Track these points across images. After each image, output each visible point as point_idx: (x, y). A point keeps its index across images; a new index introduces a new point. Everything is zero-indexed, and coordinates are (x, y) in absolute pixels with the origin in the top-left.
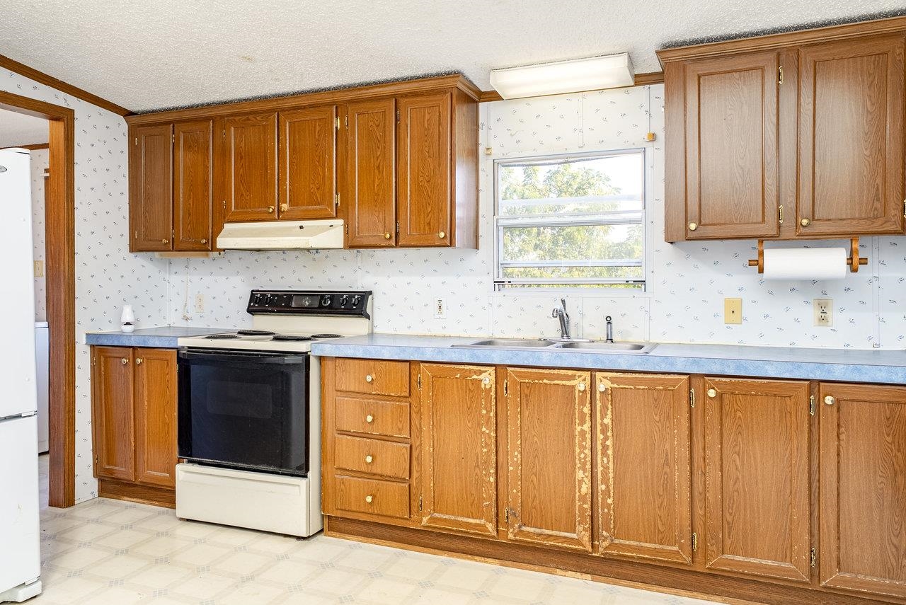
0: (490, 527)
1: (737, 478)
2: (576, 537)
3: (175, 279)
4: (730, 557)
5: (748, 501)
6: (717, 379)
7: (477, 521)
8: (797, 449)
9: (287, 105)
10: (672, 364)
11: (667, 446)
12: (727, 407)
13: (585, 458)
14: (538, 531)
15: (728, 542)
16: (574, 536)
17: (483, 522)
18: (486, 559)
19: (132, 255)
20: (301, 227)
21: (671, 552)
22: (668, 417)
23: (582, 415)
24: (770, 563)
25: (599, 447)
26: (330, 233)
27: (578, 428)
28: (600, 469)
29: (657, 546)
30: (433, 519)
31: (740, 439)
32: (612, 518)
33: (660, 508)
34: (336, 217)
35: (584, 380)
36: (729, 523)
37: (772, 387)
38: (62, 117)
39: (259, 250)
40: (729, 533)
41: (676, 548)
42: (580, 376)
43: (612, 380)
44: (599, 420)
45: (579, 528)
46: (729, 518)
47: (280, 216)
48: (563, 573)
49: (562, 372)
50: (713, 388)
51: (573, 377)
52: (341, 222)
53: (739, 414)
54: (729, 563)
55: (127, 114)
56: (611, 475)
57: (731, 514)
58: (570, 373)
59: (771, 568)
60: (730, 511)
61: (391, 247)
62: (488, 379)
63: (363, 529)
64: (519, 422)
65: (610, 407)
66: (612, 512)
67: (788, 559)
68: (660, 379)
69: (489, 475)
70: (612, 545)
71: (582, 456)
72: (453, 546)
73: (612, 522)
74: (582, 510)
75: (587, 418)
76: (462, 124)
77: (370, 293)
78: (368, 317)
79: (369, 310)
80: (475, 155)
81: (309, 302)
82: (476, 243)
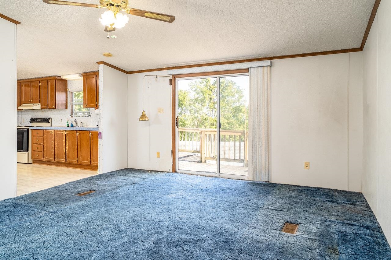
0: (53, 159)
4: (82, 161)
9: (32, 81)
14: (59, 159)
15: (81, 159)
16: (63, 159)
18: (54, 166)
20: (33, 105)
26: (38, 106)
29: (73, 160)
30: (46, 159)
33: (74, 154)
34: (39, 103)
35: (64, 132)
36: (81, 155)
39: (34, 109)
41: (75, 160)
43: (67, 132)
47: (31, 103)
50: (79, 133)
51: (62, 132)
52: (40, 104)
53: (82, 137)
56: (68, 148)
61: (47, 109)
62: (53, 132)
63: (38, 162)
64: (57, 140)
65: (67, 137)
67: (88, 161)
70: (68, 161)
72: (50, 164)
73: (68, 157)
74: (64, 155)
75: (65, 139)
76: (59, 85)
77: (51, 118)
78: (50, 123)
79: (50, 121)
80: (66, 90)
81: (40, 120)
82: (66, 108)
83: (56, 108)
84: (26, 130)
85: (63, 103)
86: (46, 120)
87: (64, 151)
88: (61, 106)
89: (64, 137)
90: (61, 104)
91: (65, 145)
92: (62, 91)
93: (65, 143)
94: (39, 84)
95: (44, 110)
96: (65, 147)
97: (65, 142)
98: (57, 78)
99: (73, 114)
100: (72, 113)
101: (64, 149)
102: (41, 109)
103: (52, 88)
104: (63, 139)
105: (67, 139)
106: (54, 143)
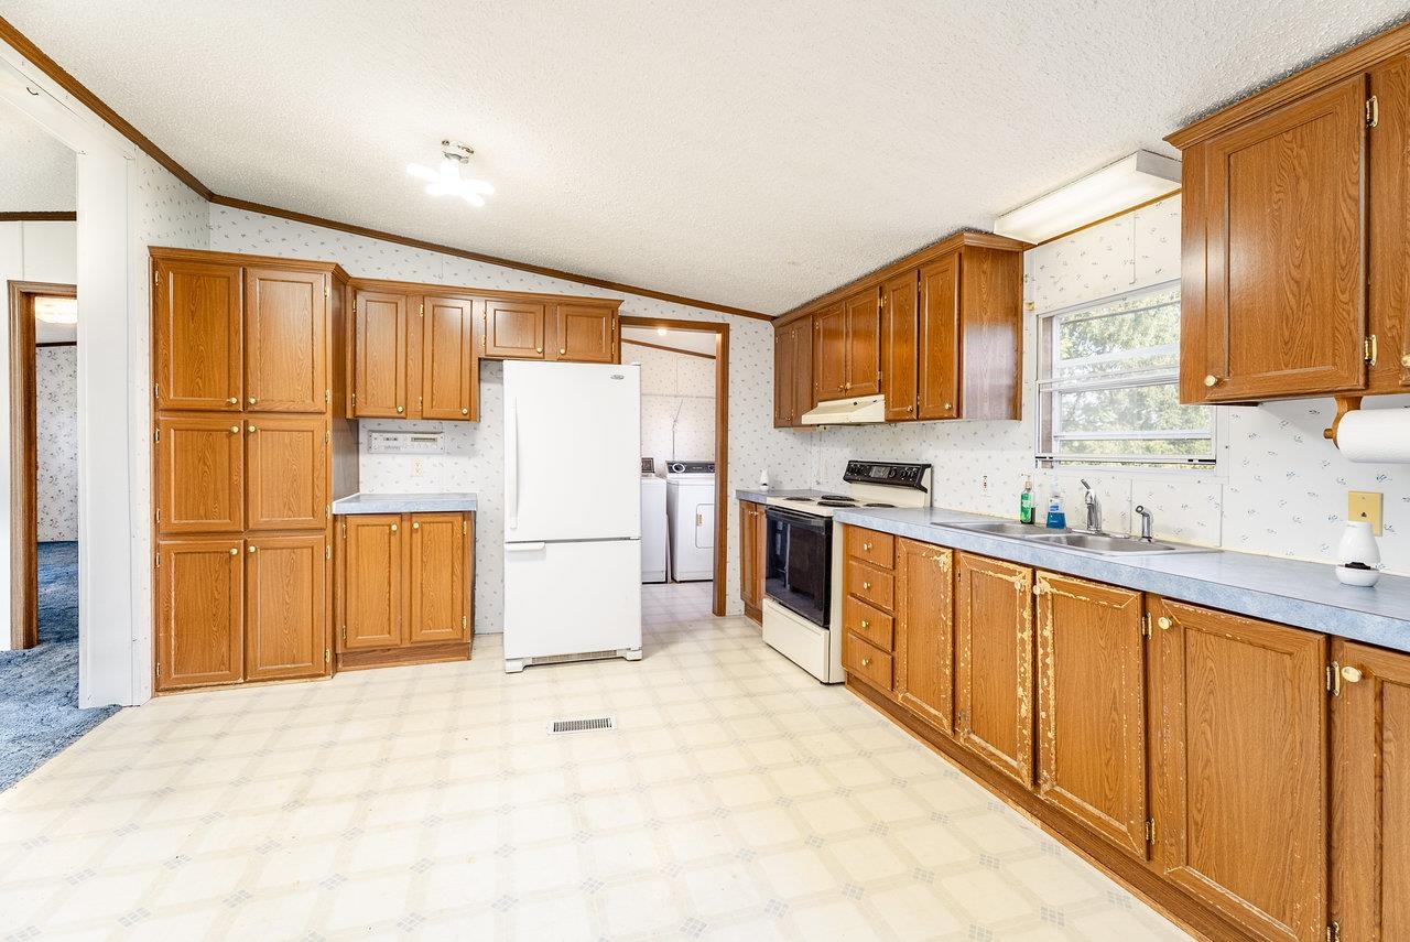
0: (947, 723)
1: (1208, 761)
2: (1015, 766)
3: (815, 449)
4: (1197, 874)
5: (1224, 801)
6: (1177, 605)
7: (936, 713)
8: (1301, 744)
9: (851, 293)
10: (1116, 574)
11: (1115, 685)
12: (1193, 649)
13: (1025, 673)
14: (983, 744)
15: (1195, 852)
16: (1014, 763)
17: (940, 715)
18: (950, 759)
19: (777, 430)
20: (855, 404)
21: (1117, 830)
22: (1116, 644)
23: (1023, 620)
24: (1255, 910)
25: (1040, 665)
26: (872, 408)
27: (1019, 635)
28: (1041, 691)
29: (1103, 816)
30: (907, 699)
31: (1211, 702)
32: (1053, 757)
33: (1107, 765)
34: (880, 393)
35: (1024, 578)
36: (1196, 824)
37: (1258, 632)
38: (723, 329)
39: (859, 425)
40: (1197, 838)
41: (1124, 828)
42: (1020, 573)
43: (1052, 583)
44: (1039, 632)
45: (1020, 757)
46: (1198, 817)
47: (846, 394)
48: (1015, 806)
49: (1005, 565)
50: (1171, 618)
51: (1013, 573)
52: (882, 397)
53: (1210, 664)
54: (1195, 883)
55: (772, 319)
56: (1052, 702)
57: (1199, 811)
58: (1012, 566)
59: (1258, 921)
60: (1199, 805)
61: (913, 420)
62: (945, 559)
63: (868, 692)
64: (969, 614)
65: (1050, 617)
66: (1053, 749)
67: (1288, 920)
68: (1104, 592)
69: (945, 666)
70: (1051, 793)
71: (1022, 670)
73: (1053, 762)
74: (1023, 737)
75: (1028, 625)
76: (980, 283)
77: (929, 466)
78: (925, 490)
79: (925, 482)
80: (1013, 313)
81: (883, 473)
82: (1016, 414)
83: (959, 415)
84: (821, 523)
85: (1001, 386)
86: (908, 476)
87: (1025, 710)
88: (986, 405)
89: (1027, 614)
90: (986, 388)
91: (1028, 666)
92: (994, 320)
93: (1029, 656)
94: (880, 303)
95: (900, 425)
96: (1029, 684)
97: (1029, 647)
98: (970, 240)
99: (1056, 446)
100: (1047, 440)
101: (1024, 693)
102: (889, 421)
103: (940, 305)
104: (1012, 622)
105: (1047, 633)
106: (954, 626)
